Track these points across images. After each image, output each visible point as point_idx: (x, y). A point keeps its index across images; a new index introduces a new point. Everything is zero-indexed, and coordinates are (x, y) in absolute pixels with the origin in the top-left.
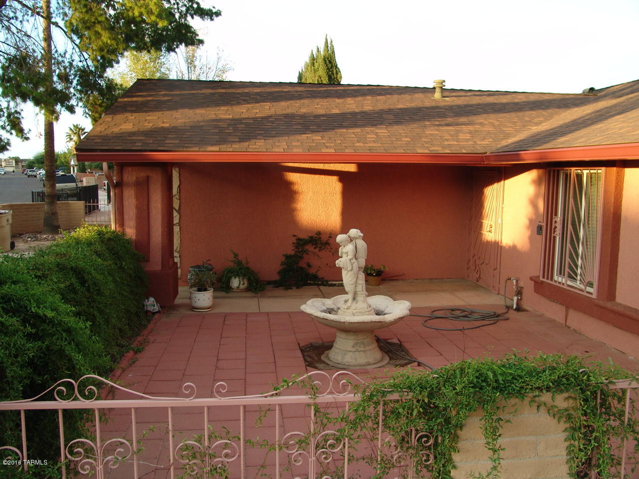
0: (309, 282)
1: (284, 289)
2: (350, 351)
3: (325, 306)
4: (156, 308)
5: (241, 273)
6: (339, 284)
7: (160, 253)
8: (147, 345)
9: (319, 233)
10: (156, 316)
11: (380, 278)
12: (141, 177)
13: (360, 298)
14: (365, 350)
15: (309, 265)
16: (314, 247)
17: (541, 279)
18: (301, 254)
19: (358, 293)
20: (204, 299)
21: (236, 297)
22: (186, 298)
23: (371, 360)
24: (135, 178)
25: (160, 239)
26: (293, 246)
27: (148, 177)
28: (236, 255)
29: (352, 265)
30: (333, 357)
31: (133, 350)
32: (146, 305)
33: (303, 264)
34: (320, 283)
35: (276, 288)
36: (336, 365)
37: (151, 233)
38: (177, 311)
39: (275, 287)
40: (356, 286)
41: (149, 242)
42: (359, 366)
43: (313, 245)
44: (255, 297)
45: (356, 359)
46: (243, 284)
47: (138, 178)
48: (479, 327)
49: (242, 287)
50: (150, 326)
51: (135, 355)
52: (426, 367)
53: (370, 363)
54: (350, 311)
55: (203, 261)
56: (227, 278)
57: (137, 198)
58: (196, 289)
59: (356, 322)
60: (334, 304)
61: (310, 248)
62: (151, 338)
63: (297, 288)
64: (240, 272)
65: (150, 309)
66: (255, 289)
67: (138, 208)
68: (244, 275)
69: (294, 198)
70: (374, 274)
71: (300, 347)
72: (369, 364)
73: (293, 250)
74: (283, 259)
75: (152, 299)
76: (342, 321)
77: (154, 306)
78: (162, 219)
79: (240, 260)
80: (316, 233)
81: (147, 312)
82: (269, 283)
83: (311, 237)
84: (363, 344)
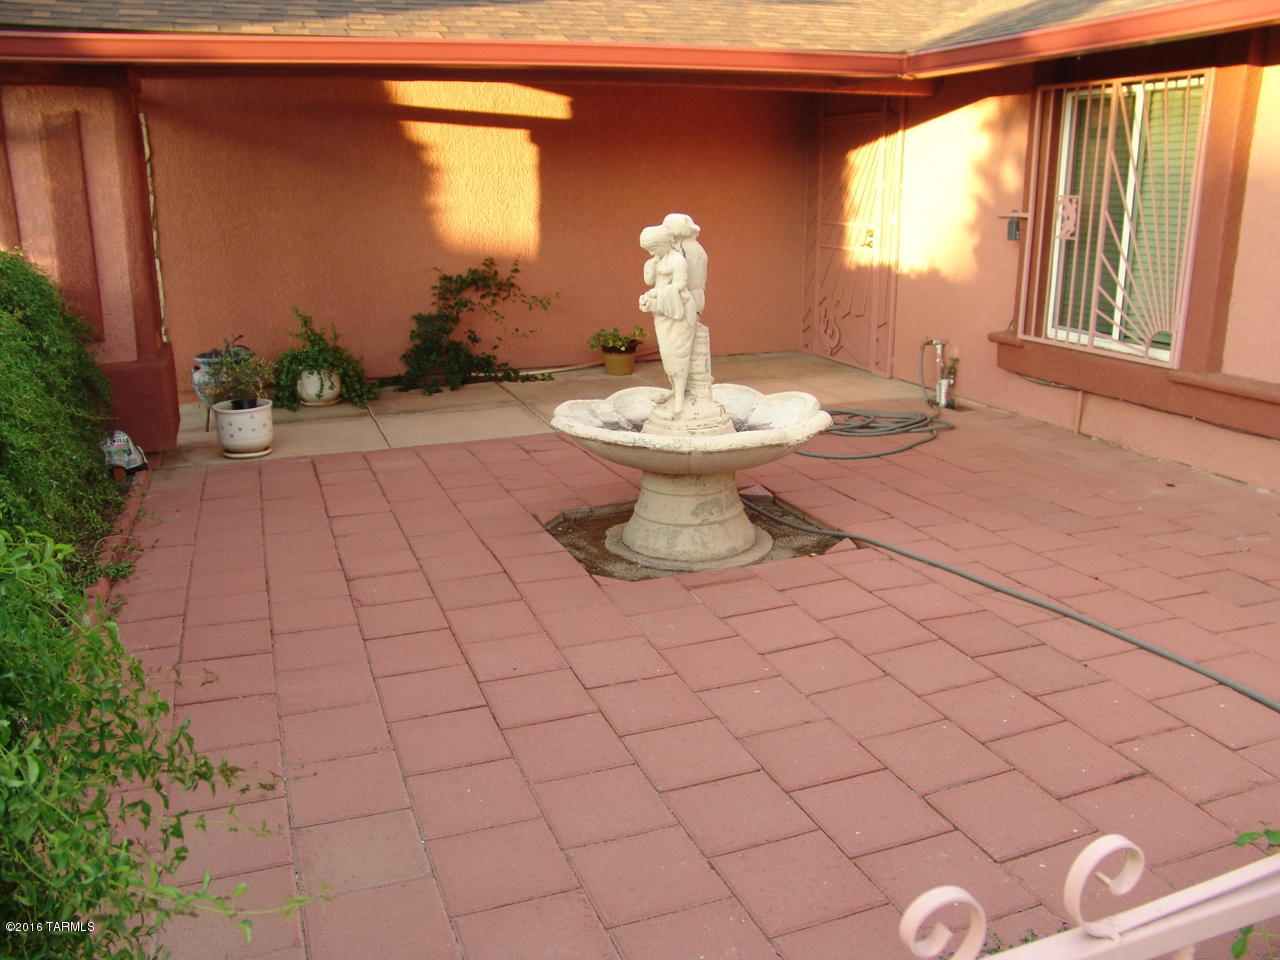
0: (473, 374)
1: (424, 394)
2: (689, 526)
3: (596, 417)
4: (136, 458)
5: (325, 361)
6: (543, 375)
7: (131, 318)
8: (138, 558)
9: (490, 262)
10: (140, 477)
11: (633, 355)
12: (57, 116)
13: (700, 390)
14: (721, 518)
15: (474, 339)
16: (480, 294)
17: (1020, 336)
18: (455, 311)
19: (695, 377)
20: (252, 426)
21: (320, 419)
22: (199, 429)
23: (739, 544)
24: (40, 116)
25: (127, 280)
26: (434, 295)
27: (77, 115)
28: (306, 322)
29: (684, 304)
30: (642, 543)
31: (107, 575)
32: (109, 452)
33: (459, 335)
34: (500, 375)
35: (403, 393)
36: (656, 562)
37: (100, 266)
38: (186, 461)
39: (400, 390)
40: (691, 360)
41: (98, 290)
42: (713, 560)
43: (477, 290)
44: (364, 415)
45: (704, 545)
46: (332, 387)
47: (49, 117)
48: (911, 448)
49: (328, 393)
50: (132, 505)
51: (112, 587)
52: (879, 549)
53: (736, 549)
54: (680, 423)
55: (226, 340)
56: (290, 377)
57: (53, 171)
58: (228, 403)
59: (726, 449)
60: (617, 411)
61: (472, 295)
62: (145, 537)
63: (453, 389)
64: (321, 359)
65: (121, 460)
66: (360, 397)
67: (59, 200)
68: (333, 367)
69: (429, 182)
70: (623, 349)
71: (542, 525)
72: (734, 553)
73: (433, 304)
74: (414, 326)
75: (121, 437)
76: (685, 448)
77: (130, 453)
78: (128, 227)
79: (318, 330)
80: (482, 261)
81: (113, 470)
82: (384, 382)
83: (473, 272)
84: (718, 503)
